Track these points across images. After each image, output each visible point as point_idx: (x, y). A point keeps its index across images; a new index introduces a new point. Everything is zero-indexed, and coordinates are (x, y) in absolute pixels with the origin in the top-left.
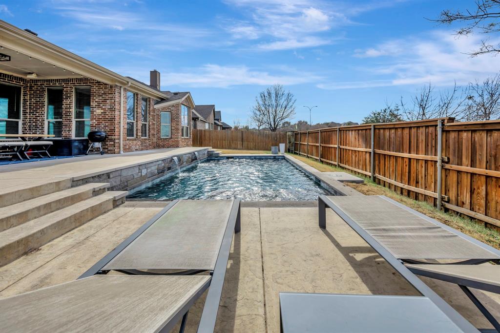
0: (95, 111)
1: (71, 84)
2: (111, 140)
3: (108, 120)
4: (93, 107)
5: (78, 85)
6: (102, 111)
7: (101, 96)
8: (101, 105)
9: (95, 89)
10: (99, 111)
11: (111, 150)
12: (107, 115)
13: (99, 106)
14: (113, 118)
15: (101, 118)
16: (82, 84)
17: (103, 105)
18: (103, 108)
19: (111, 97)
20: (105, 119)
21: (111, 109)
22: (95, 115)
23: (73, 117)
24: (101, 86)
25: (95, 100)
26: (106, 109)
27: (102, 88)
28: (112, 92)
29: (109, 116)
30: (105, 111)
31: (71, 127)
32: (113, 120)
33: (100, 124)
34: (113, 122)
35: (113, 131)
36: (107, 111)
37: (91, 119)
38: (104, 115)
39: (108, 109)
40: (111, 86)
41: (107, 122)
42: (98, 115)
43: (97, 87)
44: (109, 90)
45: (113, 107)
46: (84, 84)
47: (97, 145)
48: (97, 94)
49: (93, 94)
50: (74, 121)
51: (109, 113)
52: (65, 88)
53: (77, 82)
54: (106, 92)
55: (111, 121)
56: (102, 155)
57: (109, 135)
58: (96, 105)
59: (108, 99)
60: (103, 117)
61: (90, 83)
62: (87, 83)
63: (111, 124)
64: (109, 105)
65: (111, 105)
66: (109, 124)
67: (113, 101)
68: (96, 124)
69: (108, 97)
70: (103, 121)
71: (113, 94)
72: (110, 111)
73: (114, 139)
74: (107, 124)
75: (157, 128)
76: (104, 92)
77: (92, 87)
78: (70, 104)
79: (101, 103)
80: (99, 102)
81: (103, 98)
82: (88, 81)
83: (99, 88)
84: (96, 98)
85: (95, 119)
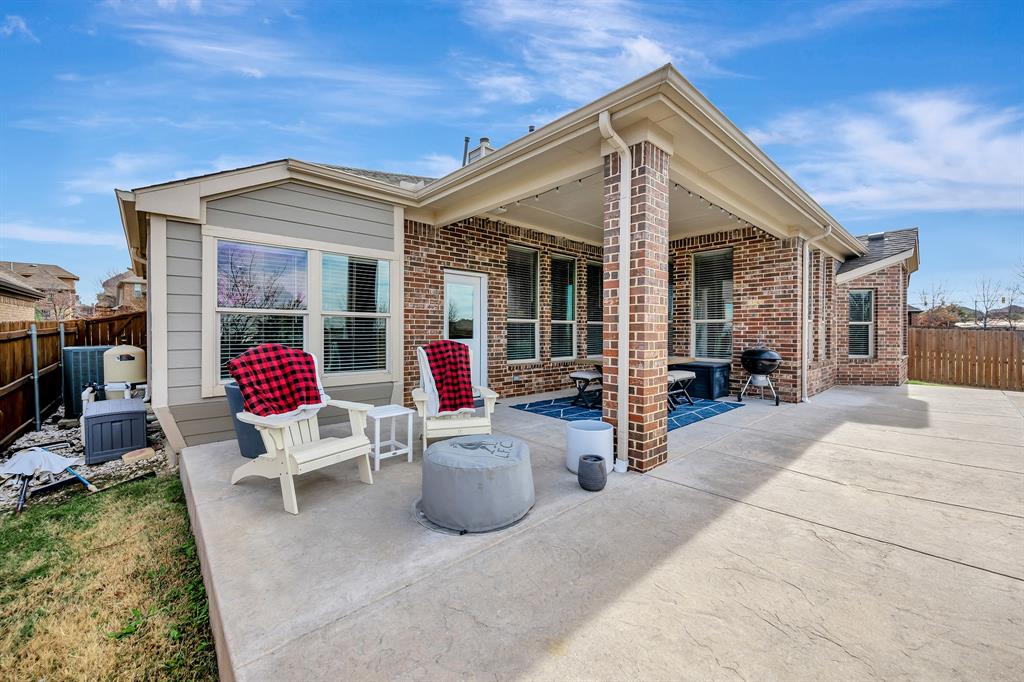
0: (745, 303)
1: (689, 248)
2: (786, 370)
3: (778, 324)
4: (739, 295)
5: (704, 249)
6: (762, 302)
7: (758, 268)
8: (759, 289)
9: (742, 252)
10: (754, 303)
11: (787, 394)
12: (775, 310)
13: (752, 292)
14: (791, 319)
15: (758, 317)
16: (713, 247)
17: (765, 289)
18: (765, 294)
19: (784, 269)
20: (769, 320)
21: (785, 296)
22: (743, 311)
23: (692, 315)
24: (759, 246)
25: (743, 277)
26: (771, 297)
27: (762, 250)
28: (788, 255)
29: (780, 315)
30: (768, 302)
31: (689, 336)
32: (790, 323)
33: (756, 332)
34: (792, 328)
35: (790, 350)
36: (776, 302)
37: (735, 321)
38: (767, 311)
39: (777, 297)
40: (784, 242)
41: (775, 328)
42: (750, 311)
43: (747, 247)
44: (780, 252)
45: (792, 291)
46: (718, 246)
47: (762, 380)
48: (749, 264)
49: (738, 266)
50: (693, 323)
51: (780, 306)
52: (678, 258)
53: (701, 243)
54: (772, 257)
55: (786, 324)
56: (777, 405)
57: (783, 359)
58: (747, 290)
59: (778, 274)
60: (763, 315)
61: (730, 242)
62: (725, 243)
63: (785, 332)
64: (779, 288)
65: (786, 287)
66: (780, 332)
67: (791, 277)
68: (747, 332)
69: (777, 270)
70: (764, 324)
71: (790, 260)
72: (782, 301)
73: (795, 368)
74: (774, 333)
75: (839, 332)
76: (766, 258)
77: (736, 249)
78: (688, 291)
79: (758, 285)
80: (754, 281)
81: (763, 271)
82: (726, 238)
83: (754, 251)
84: (747, 273)
85: (743, 320)
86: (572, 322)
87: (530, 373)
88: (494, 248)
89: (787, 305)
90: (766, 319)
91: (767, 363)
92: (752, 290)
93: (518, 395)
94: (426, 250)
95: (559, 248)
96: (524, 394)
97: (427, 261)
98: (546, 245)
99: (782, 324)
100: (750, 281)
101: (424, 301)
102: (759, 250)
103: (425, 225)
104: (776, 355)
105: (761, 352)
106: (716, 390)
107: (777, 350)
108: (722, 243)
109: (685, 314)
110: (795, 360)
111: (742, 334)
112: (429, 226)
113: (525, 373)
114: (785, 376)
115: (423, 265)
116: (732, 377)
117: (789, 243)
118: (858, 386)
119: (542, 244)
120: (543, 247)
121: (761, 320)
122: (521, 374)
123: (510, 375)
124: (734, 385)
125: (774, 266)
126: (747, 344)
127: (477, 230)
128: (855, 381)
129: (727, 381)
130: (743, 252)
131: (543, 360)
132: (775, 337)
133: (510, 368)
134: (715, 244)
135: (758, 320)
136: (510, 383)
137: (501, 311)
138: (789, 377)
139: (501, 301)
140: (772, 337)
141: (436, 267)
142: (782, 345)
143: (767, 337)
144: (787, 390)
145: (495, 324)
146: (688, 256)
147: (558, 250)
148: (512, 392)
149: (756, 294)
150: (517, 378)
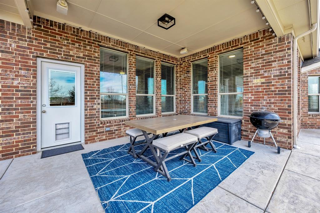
0: (251, 82)
1: (216, 52)
3: (275, 94)
4: (247, 77)
5: (225, 51)
6: (263, 80)
7: (260, 58)
8: (262, 72)
10: (258, 81)
11: (283, 142)
12: (273, 85)
13: (257, 74)
14: (286, 91)
15: (260, 90)
17: (265, 72)
19: (280, 57)
20: (268, 92)
21: (281, 75)
22: (250, 87)
23: (218, 90)
24: (261, 44)
25: (250, 65)
26: (270, 77)
27: (263, 46)
28: (283, 47)
29: (277, 88)
30: (268, 80)
31: (216, 103)
32: (285, 94)
33: (259, 100)
34: (287, 97)
35: (286, 112)
36: (273, 79)
37: (245, 93)
38: (267, 86)
39: (274, 76)
40: (280, 39)
41: (273, 97)
42: (255, 86)
43: (253, 46)
44: (277, 46)
45: (287, 72)
46: (234, 48)
47: (265, 134)
48: (254, 57)
49: (247, 58)
50: (219, 95)
51: (277, 82)
52: (210, 58)
53: (223, 47)
54: (270, 50)
55: (281, 94)
56: (279, 152)
57: (282, 119)
58: (253, 73)
59: (275, 61)
60: (264, 89)
61: (241, 44)
62: (238, 45)
63: (282, 100)
64: (276, 70)
65: (281, 69)
66: (277, 100)
67: (285, 62)
68: (253, 100)
69: (275, 58)
70: (265, 95)
71: (285, 50)
72: (278, 79)
73: (290, 125)
74: (273, 100)
75: (302, 100)
76: (266, 51)
77: (245, 48)
78: (216, 76)
79: (261, 69)
80: (257, 67)
81: (264, 60)
82: (238, 43)
83: (257, 48)
84: (252, 63)
85: (250, 92)
86: (153, 95)
87: (120, 125)
88: (88, 48)
89: (282, 82)
90: (266, 92)
91: (270, 122)
92: (256, 73)
93: (109, 139)
94: (15, 42)
95: (141, 53)
96: (115, 138)
97: (15, 50)
98: (132, 51)
99: (279, 94)
100: (255, 67)
101: (13, 79)
102: (260, 47)
103: (14, 24)
104: (277, 116)
105: (264, 114)
106: (233, 138)
107: (276, 112)
108: (236, 46)
109: (214, 90)
110: (290, 119)
111: (250, 101)
112: (19, 26)
113: (116, 125)
114: (281, 130)
115: (12, 53)
116: (243, 128)
117: (284, 39)
118: (314, 130)
119: (129, 50)
120: (129, 52)
121: (263, 92)
122: (112, 126)
123: (103, 127)
124: (244, 133)
125: (272, 56)
126: (253, 108)
127: (71, 34)
128: (312, 126)
129: (240, 130)
130: (250, 50)
131: (131, 117)
132: (273, 103)
133: (101, 123)
134: (232, 47)
135: (260, 92)
136: (103, 132)
137: (95, 87)
138: (285, 131)
139: (95, 82)
140: (271, 103)
141: (27, 55)
142: (279, 109)
143: (268, 103)
144: (283, 140)
145: (89, 96)
146: (215, 57)
147: (140, 54)
148: (104, 137)
149: (259, 75)
150: (108, 129)
